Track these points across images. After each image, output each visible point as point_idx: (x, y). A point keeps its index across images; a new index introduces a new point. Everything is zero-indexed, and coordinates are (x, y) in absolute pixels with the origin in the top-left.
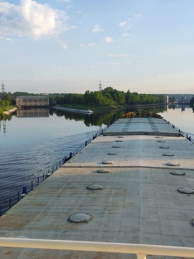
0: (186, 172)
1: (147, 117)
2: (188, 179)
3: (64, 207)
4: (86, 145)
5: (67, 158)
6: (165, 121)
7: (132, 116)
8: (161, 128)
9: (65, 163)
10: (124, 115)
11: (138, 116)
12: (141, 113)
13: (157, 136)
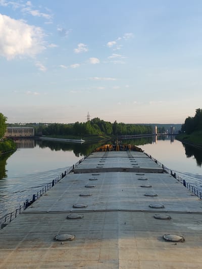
0: (171, 215)
1: (125, 151)
2: (174, 223)
3: (25, 265)
4: (53, 185)
5: (29, 202)
6: (147, 155)
7: (108, 150)
8: (142, 164)
9: (26, 208)
10: (99, 148)
11: (115, 149)
12: (118, 146)
13: (138, 173)
